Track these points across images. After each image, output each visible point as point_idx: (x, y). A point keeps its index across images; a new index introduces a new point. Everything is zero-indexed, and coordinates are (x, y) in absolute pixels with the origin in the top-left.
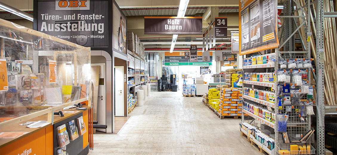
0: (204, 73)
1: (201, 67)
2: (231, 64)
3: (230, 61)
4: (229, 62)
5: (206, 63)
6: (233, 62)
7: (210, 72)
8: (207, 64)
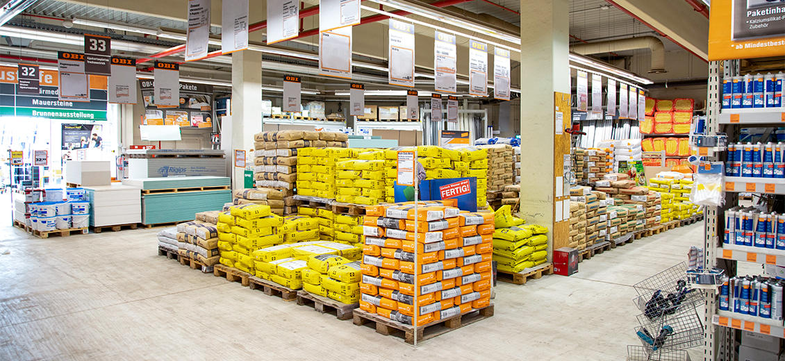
0: (78, 145)
1: (63, 126)
2: (167, 120)
3: (164, 110)
4: (161, 112)
5: (84, 112)
6: (173, 112)
7: (98, 144)
8: (88, 115)
